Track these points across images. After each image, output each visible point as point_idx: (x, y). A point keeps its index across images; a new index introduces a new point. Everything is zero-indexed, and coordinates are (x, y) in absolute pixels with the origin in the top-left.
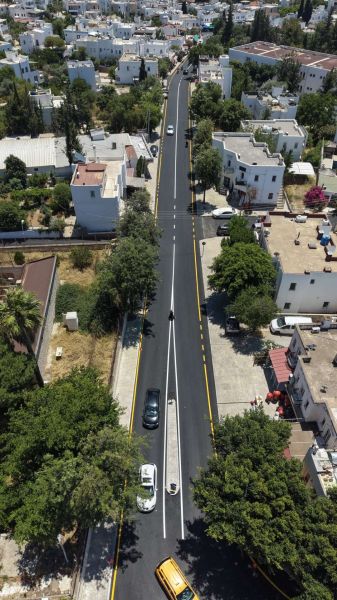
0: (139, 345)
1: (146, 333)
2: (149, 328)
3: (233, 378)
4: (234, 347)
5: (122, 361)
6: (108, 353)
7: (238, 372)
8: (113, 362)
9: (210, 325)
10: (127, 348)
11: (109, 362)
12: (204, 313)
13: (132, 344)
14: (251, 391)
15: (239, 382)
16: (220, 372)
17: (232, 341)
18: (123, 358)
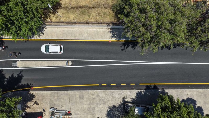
0: (114, 40)
1: (126, 44)
2: (131, 46)
3: (88, 103)
4: (114, 106)
5: (98, 30)
6: (99, 19)
7: (93, 106)
8: (92, 23)
9: (136, 91)
10: (111, 32)
11: (93, 20)
12: (148, 88)
13: (114, 35)
14: (79, 112)
15: (85, 106)
16: (93, 95)
17: (120, 106)
18: (101, 30)
